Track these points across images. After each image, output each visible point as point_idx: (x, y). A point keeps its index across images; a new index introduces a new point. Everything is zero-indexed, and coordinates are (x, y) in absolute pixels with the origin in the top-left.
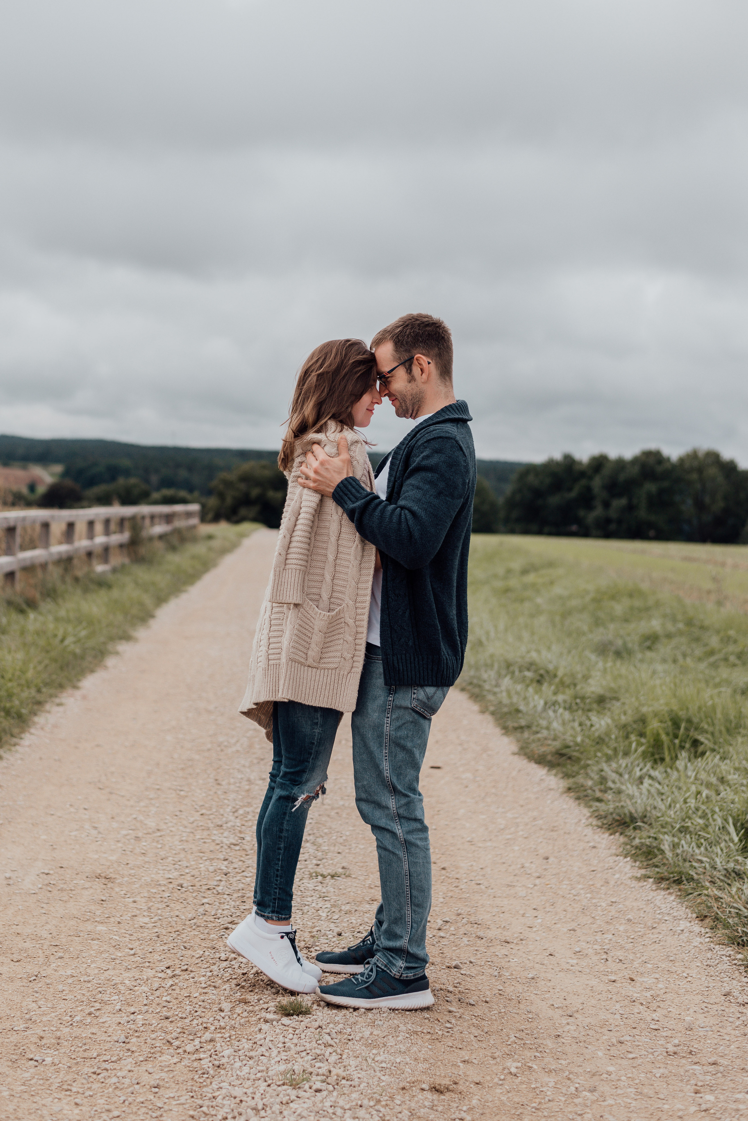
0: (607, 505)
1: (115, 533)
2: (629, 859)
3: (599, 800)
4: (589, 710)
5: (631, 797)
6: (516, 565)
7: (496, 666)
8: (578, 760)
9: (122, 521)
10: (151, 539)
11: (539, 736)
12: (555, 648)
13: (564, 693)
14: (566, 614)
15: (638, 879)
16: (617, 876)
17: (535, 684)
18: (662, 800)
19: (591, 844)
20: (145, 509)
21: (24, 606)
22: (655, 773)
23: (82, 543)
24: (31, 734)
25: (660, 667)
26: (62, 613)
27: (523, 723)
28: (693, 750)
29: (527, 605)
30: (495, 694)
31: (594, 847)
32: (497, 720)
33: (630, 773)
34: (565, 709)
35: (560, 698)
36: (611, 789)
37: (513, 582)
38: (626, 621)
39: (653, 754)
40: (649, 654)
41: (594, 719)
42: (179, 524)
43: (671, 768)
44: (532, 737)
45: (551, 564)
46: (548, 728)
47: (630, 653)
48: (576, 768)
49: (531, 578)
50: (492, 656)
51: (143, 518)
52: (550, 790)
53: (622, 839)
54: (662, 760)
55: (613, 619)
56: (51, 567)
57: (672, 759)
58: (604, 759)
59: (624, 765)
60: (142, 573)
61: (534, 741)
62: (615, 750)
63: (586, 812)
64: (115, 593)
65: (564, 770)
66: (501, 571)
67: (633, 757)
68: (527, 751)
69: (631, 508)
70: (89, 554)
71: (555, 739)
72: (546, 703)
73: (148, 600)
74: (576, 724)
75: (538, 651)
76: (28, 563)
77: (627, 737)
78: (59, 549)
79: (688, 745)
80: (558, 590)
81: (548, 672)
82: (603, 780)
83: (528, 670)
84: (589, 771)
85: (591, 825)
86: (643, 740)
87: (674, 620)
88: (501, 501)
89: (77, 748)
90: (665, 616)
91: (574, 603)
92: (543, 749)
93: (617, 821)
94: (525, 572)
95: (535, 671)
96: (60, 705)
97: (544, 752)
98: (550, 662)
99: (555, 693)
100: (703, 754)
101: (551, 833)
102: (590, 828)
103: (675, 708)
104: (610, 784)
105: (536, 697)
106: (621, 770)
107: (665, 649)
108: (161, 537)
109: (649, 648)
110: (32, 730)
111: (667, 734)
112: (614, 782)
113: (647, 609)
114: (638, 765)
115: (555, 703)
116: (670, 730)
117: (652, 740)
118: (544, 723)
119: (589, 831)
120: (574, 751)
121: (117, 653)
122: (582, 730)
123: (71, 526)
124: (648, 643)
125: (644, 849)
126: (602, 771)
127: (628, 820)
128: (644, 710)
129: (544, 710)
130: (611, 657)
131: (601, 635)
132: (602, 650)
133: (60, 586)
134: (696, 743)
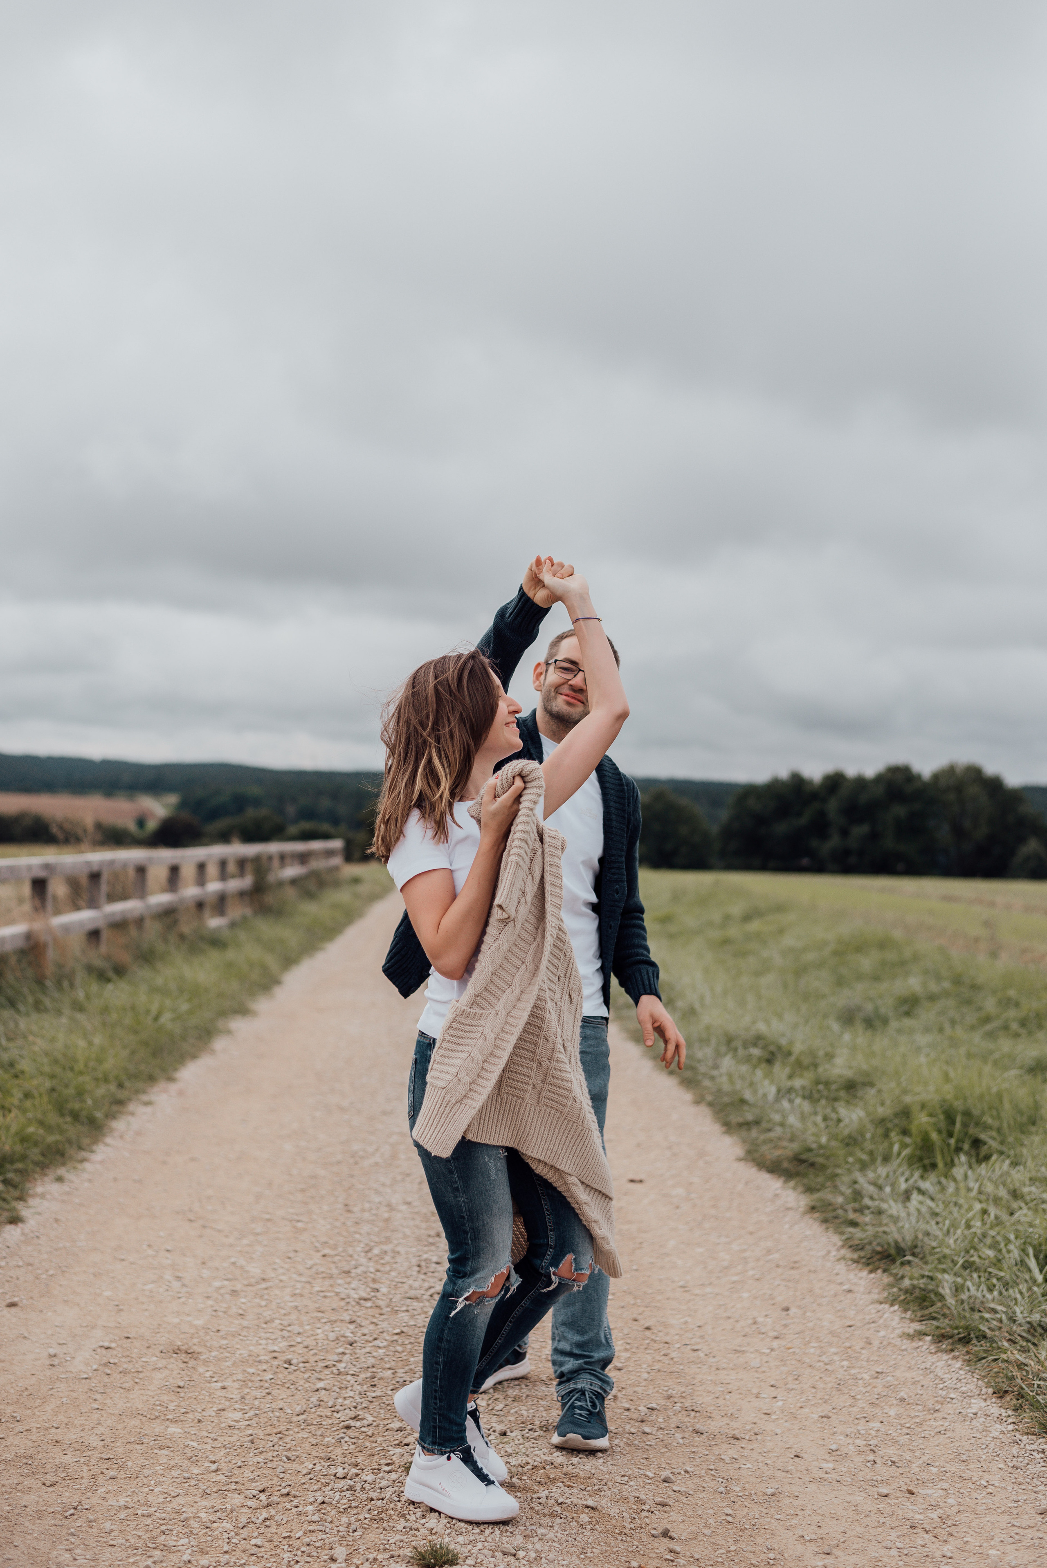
0: (845, 833)
1: (233, 876)
2: (896, 1307)
3: (854, 1224)
4: (836, 1099)
5: (895, 1219)
6: (737, 909)
7: (713, 1041)
8: (824, 1167)
9: (242, 863)
10: (281, 884)
11: (771, 1135)
12: (788, 1016)
13: (801, 1076)
14: (800, 971)
15: (910, 1337)
16: (882, 1333)
17: (764, 1065)
18: (937, 1223)
19: (846, 1287)
20: (274, 848)
21: (111, 974)
22: (926, 1185)
23: (190, 891)
25: (922, 1040)
26: (159, 981)
27: (749, 1117)
28: (973, 1152)
29: (751, 959)
30: (712, 1078)
31: (850, 1291)
32: (716, 1113)
33: (893, 1185)
34: (804, 1097)
35: (798, 1083)
36: (868, 1208)
37: (733, 932)
38: (876, 978)
39: (921, 1159)
40: (907, 1022)
41: (843, 1111)
42: (317, 864)
43: (946, 1176)
44: (762, 1137)
45: (780, 908)
46: (782, 1125)
47: (885, 1021)
48: (820, 1179)
49: (755, 926)
50: (708, 1028)
51: (270, 858)
52: (788, 1209)
53: (887, 1279)
54: (934, 1166)
55: (860, 977)
56: (148, 923)
57: (946, 1164)
58: (857, 1166)
59: (884, 1174)
60: (266, 928)
61: (765, 1142)
62: (871, 1153)
63: (837, 1240)
64: (231, 954)
65: (806, 1181)
66: (716, 916)
67: (895, 1163)
68: (757, 1155)
69: (874, 836)
70: (200, 905)
71: (792, 1140)
72: (779, 1091)
73: (271, 961)
74: (819, 1119)
75: (767, 1022)
76: (118, 918)
77: (886, 1135)
78: (160, 899)
79: (966, 1147)
80: (789, 941)
81: (779, 1048)
82: (857, 1195)
83: (755, 1045)
84: (838, 1183)
85: (844, 1258)
86: (908, 1140)
87: (938, 978)
88: (714, 829)
89: (164, 1163)
90: (926, 972)
91: (810, 957)
92: (778, 1153)
93: (878, 1253)
94: (747, 918)
95: (764, 1048)
96: (147, 1103)
97: (779, 1156)
98: (783, 1035)
99: (790, 1077)
100: (987, 1158)
101: (792, 1272)
102: (843, 1262)
103: (949, 1096)
104: (867, 1201)
105: (766, 1082)
106: (880, 1181)
107: (927, 1014)
108: (294, 882)
109: (908, 1014)
110: (109, 1140)
111: (939, 1131)
112: (872, 1198)
113: (903, 963)
114: (903, 1174)
115: (790, 1090)
116: (943, 1125)
117: (919, 1140)
118: (777, 1118)
119: (841, 1267)
120: (817, 1155)
121: (229, 1032)
122: (827, 1127)
123: (174, 870)
124: (905, 1008)
125: (917, 1293)
126: (855, 1182)
127: (893, 1251)
128: (908, 1099)
129: (777, 1099)
130: (859, 1027)
131: (845, 998)
132: (848, 1018)
133: (160, 947)
134: (977, 1143)
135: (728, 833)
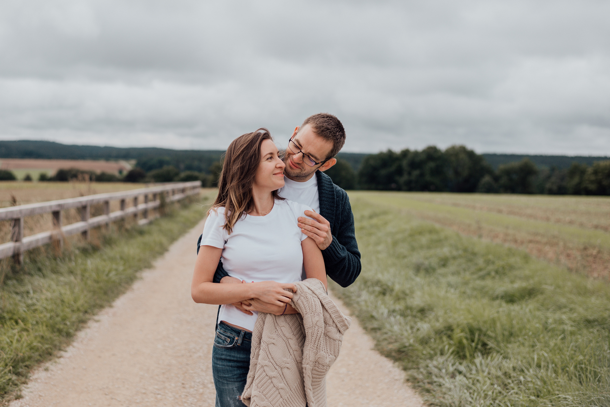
0: (409, 174)
1: (151, 201)
3: (428, 391)
6: (366, 213)
9: (155, 195)
10: (172, 203)
13: (399, 304)
14: (395, 244)
18: (470, 393)
21: (91, 251)
22: (462, 368)
23: (130, 210)
24: (73, 347)
25: (452, 280)
26: (113, 254)
27: (376, 326)
29: (373, 237)
33: (446, 368)
35: (397, 307)
36: (435, 382)
38: (429, 247)
39: (458, 353)
40: (444, 270)
41: (420, 324)
42: (189, 193)
43: (471, 363)
45: (385, 213)
46: (391, 331)
47: (434, 270)
49: (374, 221)
51: (168, 192)
52: (396, 379)
54: (465, 357)
55: (422, 247)
56: (110, 226)
57: (471, 357)
58: (428, 357)
60: (165, 224)
61: (383, 340)
62: (434, 350)
65: (403, 364)
68: (380, 347)
69: (422, 175)
70: (135, 215)
71: (396, 340)
73: (165, 240)
74: (408, 328)
75: (382, 274)
76: (95, 225)
77: (441, 340)
78: (116, 214)
79: (479, 347)
80: (389, 228)
81: (388, 287)
82: (429, 374)
83: (377, 285)
84: (419, 367)
86: (452, 342)
87: (457, 249)
88: (356, 172)
89: (100, 357)
90: (451, 246)
91: (399, 236)
94: (371, 217)
95: (381, 287)
96: (97, 321)
97: (390, 349)
98: (389, 281)
99: (393, 304)
103: (471, 321)
104: (434, 378)
105: (383, 306)
106: (440, 366)
107: (452, 267)
108: (178, 201)
109: (444, 266)
110: (75, 344)
111: (467, 340)
112: (436, 376)
113: (441, 241)
114: (450, 362)
115: (394, 311)
116: (469, 336)
117: (457, 343)
120: (409, 350)
122: (412, 333)
123: (123, 201)
124: (443, 263)
126: (428, 367)
128: (450, 320)
130: (422, 273)
131: (416, 258)
132: (418, 269)
134: (484, 345)
135: (362, 174)
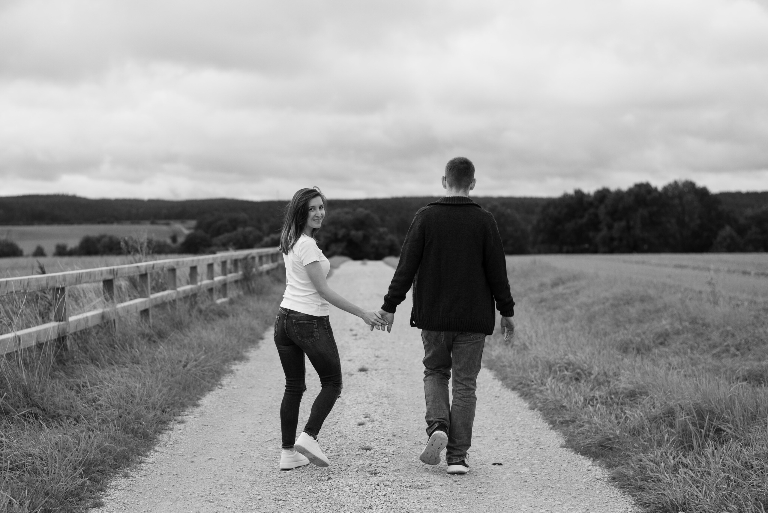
3: (641, 489)
4: (623, 404)
5: (669, 486)
7: (540, 367)
10: (260, 274)
11: (582, 429)
12: (588, 349)
14: (591, 319)
17: (574, 383)
20: (255, 251)
21: (156, 338)
25: (673, 360)
26: (186, 340)
28: (716, 438)
29: (559, 312)
30: (541, 391)
32: (544, 415)
33: (665, 462)
34: (602, 403)
37: (546, 294)
39: (682, 443)
40: (663, 349)
43: (700, 454)
44: (577, 431)
45: (575, 278)
47: (649, 349)
49: (560, 289)
50: (536, 358)
54: (691, 447)
64: (230, 321)
66: (535, 285)
71: (596, 433)
72: (585, 400)
74: (613, 417)
75: (575, 353)
81: (583, 370)
82: (643, 469)
83: (567, 369)
84: (629, 461)
87: (681, 320)
90: (672, 316)
91: (597, 308)
92: (587, 442)
94: (555, 285)
95: (573, 370)
98: (585, 362)
100: (726, 441)
104: (649, 473)
105: (576, 394)
107: (675, 344)
112: (652, 471)
113: (657, 311)
115: (593, 398)
116: (696, 421)
118: (585, 417)
120: (614, 442)
123: (194, 269)
129: (585, 405)
131: (622, 335)
133: (187, 319)
135: (537, 230)
